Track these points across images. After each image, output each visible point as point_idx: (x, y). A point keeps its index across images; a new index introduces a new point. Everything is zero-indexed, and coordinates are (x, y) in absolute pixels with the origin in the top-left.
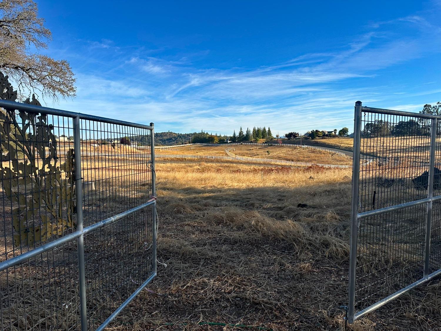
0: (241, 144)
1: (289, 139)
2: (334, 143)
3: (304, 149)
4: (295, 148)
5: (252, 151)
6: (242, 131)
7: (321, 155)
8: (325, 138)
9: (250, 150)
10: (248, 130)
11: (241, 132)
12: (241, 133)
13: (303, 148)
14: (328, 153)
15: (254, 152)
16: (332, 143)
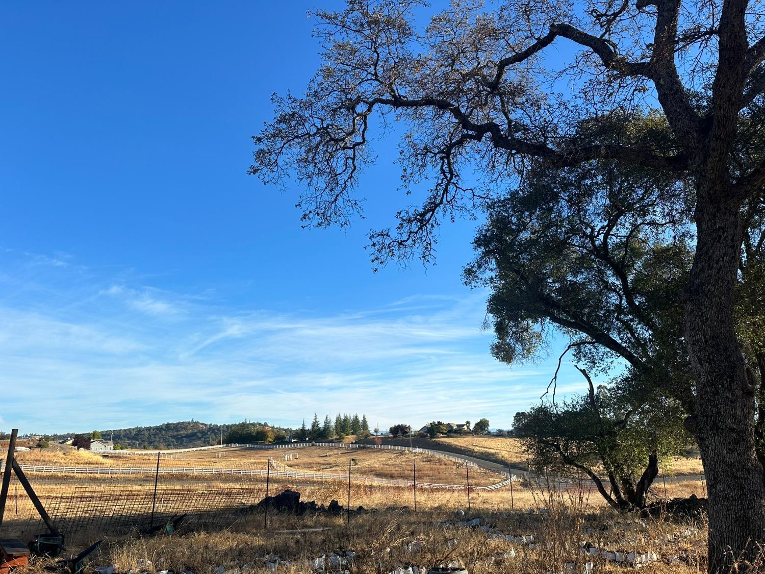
0: (313, 445)
1: (395, 437)
2: (465, 446)
3: (415, 456)
4: (402, 453)
5: (328, 458)
6: (317, 420)
7: (441, 467)
8: (451, 437)
9: (326, 456)
10: (327, 420)
11: (316, 422)
12: (315, 425)
13: (415, 453)
14: (452, 464)
15: (332, 460)
16: (462, 445)
